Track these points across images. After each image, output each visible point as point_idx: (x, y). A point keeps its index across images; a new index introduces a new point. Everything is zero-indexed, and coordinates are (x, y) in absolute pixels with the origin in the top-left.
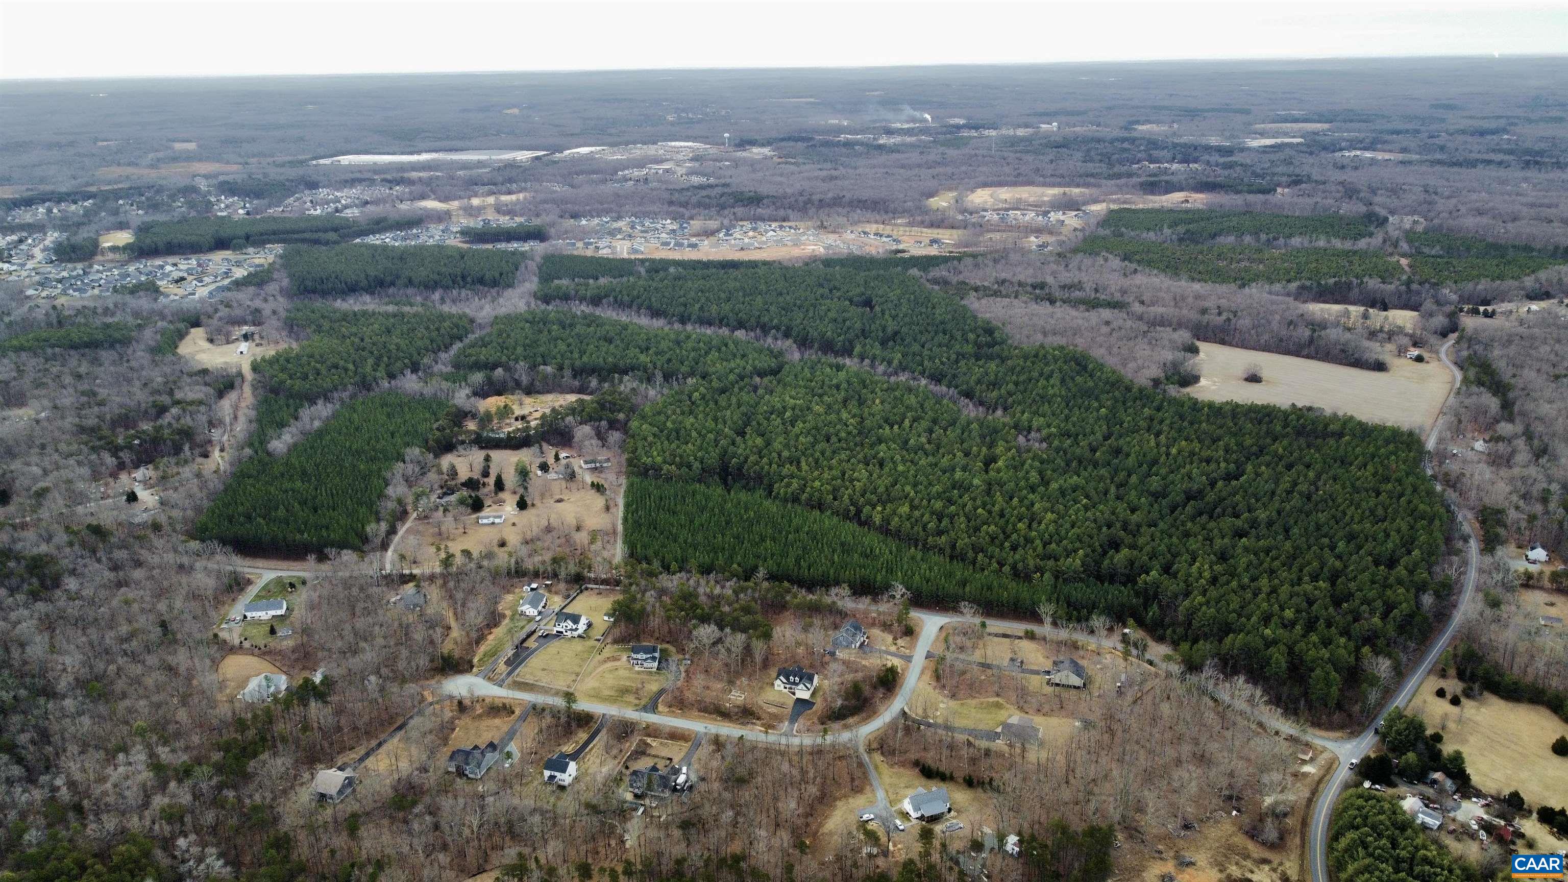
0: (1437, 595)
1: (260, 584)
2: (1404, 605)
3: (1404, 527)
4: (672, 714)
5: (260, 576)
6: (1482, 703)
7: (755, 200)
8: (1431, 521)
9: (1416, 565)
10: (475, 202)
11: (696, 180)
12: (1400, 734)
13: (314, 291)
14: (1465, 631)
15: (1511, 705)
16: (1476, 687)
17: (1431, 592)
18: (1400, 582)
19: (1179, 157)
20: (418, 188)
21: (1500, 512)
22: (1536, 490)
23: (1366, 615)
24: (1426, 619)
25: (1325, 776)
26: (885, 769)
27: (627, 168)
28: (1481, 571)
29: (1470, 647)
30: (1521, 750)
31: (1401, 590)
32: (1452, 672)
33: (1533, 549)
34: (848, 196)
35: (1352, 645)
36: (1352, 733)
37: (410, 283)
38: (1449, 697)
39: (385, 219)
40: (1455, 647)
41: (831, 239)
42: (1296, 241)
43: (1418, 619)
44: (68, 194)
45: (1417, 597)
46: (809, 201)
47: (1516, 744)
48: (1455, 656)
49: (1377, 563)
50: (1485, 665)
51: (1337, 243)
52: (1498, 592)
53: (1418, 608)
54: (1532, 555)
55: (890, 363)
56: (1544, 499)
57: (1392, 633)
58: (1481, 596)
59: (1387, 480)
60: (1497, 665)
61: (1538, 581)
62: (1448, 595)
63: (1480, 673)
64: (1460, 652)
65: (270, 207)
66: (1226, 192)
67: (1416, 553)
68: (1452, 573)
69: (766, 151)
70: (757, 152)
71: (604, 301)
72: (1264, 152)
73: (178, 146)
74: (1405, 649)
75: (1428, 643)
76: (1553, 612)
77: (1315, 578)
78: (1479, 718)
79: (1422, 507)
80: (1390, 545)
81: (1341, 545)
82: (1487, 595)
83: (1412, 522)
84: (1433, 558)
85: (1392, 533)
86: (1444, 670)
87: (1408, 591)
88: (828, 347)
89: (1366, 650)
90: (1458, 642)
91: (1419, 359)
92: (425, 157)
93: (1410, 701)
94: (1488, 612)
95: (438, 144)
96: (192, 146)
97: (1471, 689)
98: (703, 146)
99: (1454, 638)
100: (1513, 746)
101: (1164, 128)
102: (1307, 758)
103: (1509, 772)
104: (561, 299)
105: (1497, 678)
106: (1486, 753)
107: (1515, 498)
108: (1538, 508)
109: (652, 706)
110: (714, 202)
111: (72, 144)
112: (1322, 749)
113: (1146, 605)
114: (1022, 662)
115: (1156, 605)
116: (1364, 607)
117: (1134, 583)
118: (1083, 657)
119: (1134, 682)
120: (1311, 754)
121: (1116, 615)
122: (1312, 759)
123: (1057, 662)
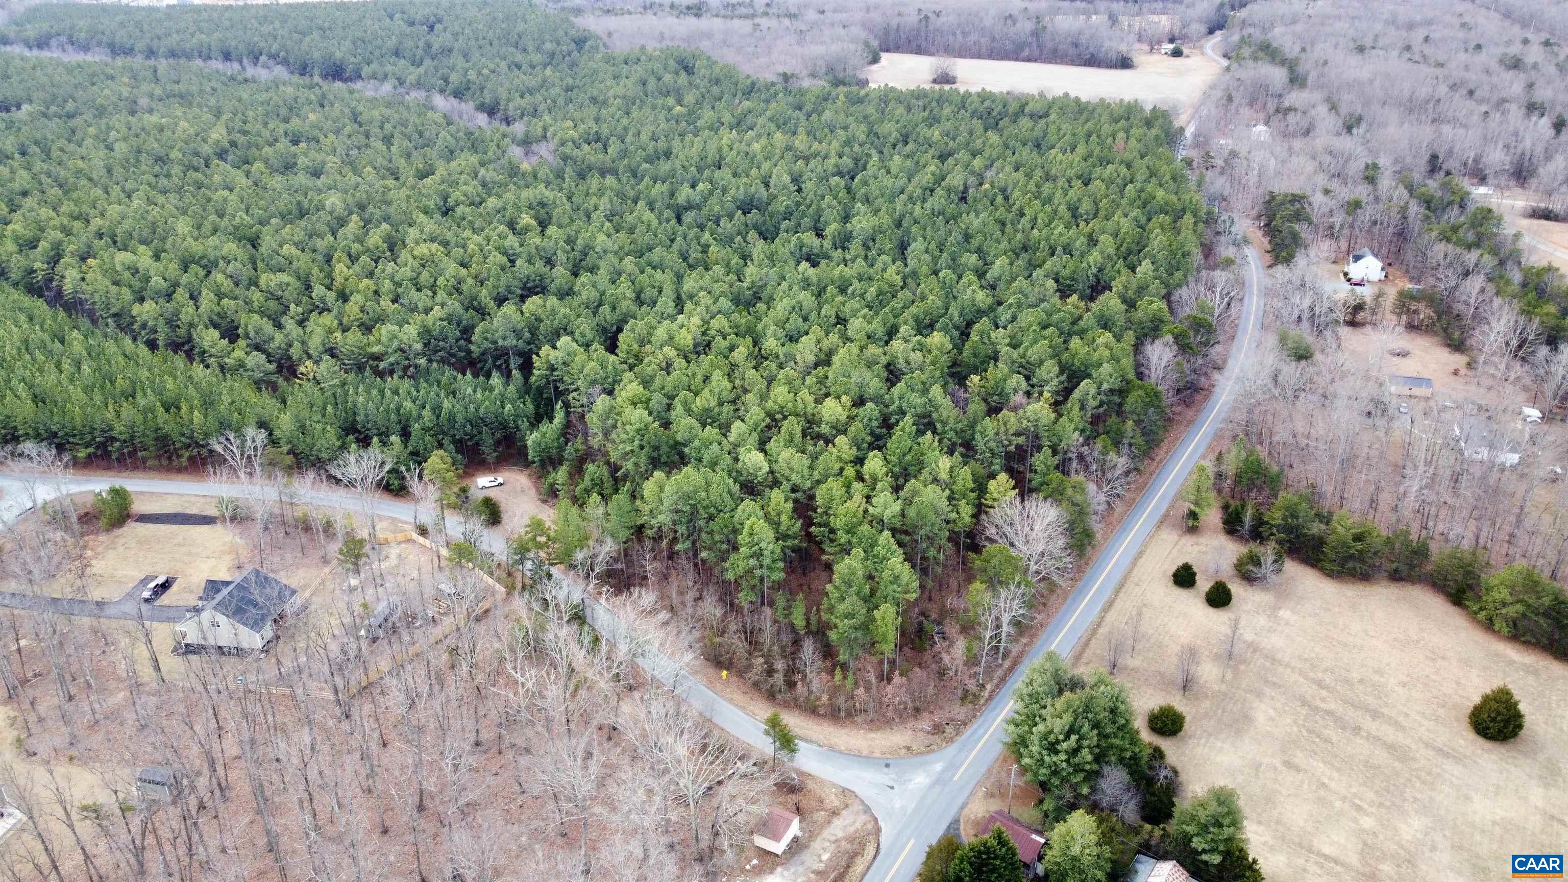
0: (1183, 345)
2: (1106, 368)
3: (1126, 225)
6: (1283, 594)
8: (1178, 216)
9: (1142, 289)
12: (1052, 748)
14: (1241, 416)
16: (1268, 552)
17: (1169, 338)
18: (1105, 324)
21: (1297, 199)
22: (1356, 167)
23: (1019, 398)
24: (1154, 396)
28: (1268, 293)
29: (1251, 453)
30: (1390, 734)
31: (1106, 337)
32: (1212, 516)
33: (1357, 258)
35: (965, 476)
36: (938, 729)
38: (1204, 584)
40: (1219, 458)
43: (1133, 400)
45: (1138, 348)
47: (1375, 715)
48: (1220, 476)
49: (1064, 292)
50: (1285, 497)
52: (1305, 334)
53: (1140, 376)
54: (1356, 270)
55: (401, 81)
56: (1370, 176)
57: (1073, 438)
58: (1272, 340)
59: (1104, 161)
60: (1313, 495)
61: (1374, 313)
62: (1206, 344)
63: (1276, 516)
64: (1230, 467)
67: (1145, 268)
68: (1216, 303)
74: (1102, 475)
75: (1161, 453)
76: (1409, 367)
77: (925, 327)
78: (1275, 642)
79: (1160, 194)
80: (1095, 257)
81: (1000, 265)
82: (1283, 339)
83: (1143, 220)
84: (1178, 275)
85: (1102, 238)
86: (1193, 515)
87: (1118, 338)
88: (336, 72)
89: (1001, 484)
90: (1225, 445)
91: (1177, 53)
93: (1110, 605)
94: (1291, 371)
97: (1255, 560)
99: (1218, 436)
100: (1369, 725)
102: (778, 847)
103: (1367, 822)
105: (1316, 528)
106: (1299, 758)
107: (1321, 180)
108: (1362, 192)
112: (832, 800)
113: (542, 414)
114: (165, 586)
115: (559, 416)
116: (1017, 380)
117: (527, 367)
118: (325, 561)
119: (410, 619)
120: (794, 828)
121: (460, 446)
122: (796, 847)
123: (213, 587)
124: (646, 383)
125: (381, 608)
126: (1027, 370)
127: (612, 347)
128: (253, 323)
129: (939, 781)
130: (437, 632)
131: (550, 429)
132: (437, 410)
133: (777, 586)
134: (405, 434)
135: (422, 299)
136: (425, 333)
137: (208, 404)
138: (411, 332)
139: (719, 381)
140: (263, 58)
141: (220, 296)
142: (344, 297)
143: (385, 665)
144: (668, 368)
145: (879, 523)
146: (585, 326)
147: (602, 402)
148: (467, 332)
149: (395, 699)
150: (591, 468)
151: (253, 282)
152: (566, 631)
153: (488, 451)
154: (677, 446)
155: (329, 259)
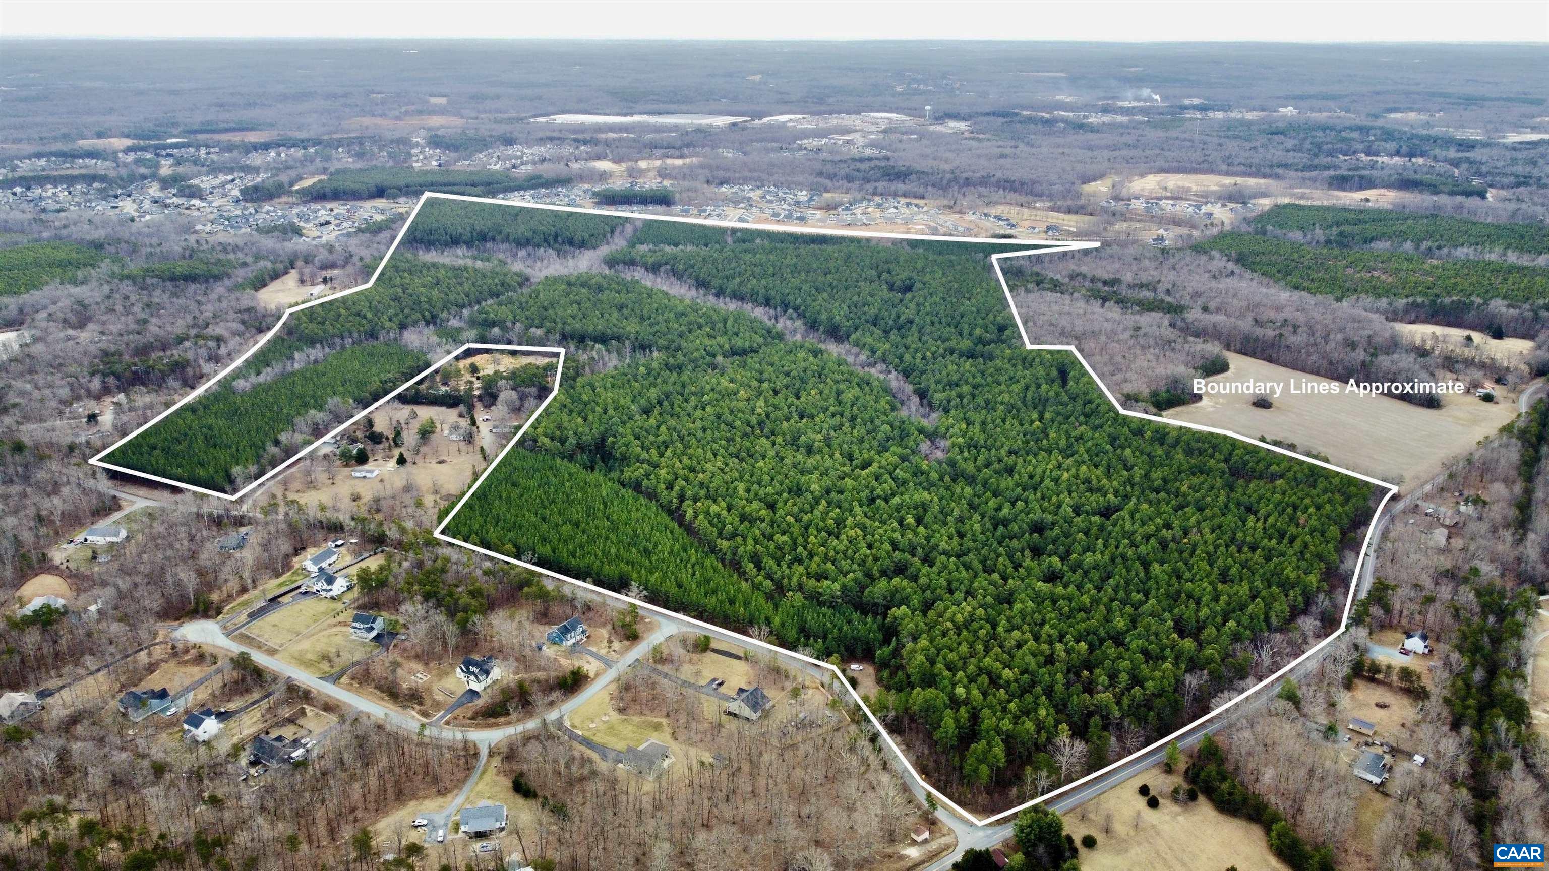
1: (127, 510)
4: (349, 688)
5: (133, 503)
6: (1189, 809)
7: (902, 175)
10: (643, 164)
11: (869, 152)
13: (421, 242)
15: (1221, 818)
19: (1404, 149)
20: (599, 149)
25: (923, 862)
26: (491, 774)
27: (807, 137)
32: (1183, 767)
33: (1409, 637)
34: (999, 175)
37: (507, 239)
38: (1151, 795)
39: (540, 177)
41: (949, 220)
42: (1462, 252)
44: (302, 141)
46: (955, 179)
51: (1512, 257)
54: (1413, 644)
55: (873, 352)
56: (1466, 579)
61: (1387, 676)
65: (459, 160)
66: (1421, 192)
69: (962, 126)
70: (953, 125)
71: (662, 269)
72: (1515, 149)
73: (434, 100)
78: (1166, 828)
86: (1167, 764)
89: (1063, 728)
91: (1488, 398)
92: (637, 118)
95: (655, 107)
96: (443, 101)
97: (1177, 791)
98: (904, 118)
101: (1424, 117)
102: (919, 839)
104: (625, 263)
108: (1444, 590)
109: (335, 679)
110: (861, 175)
111: (346, 95)
112: (945, 831)
113: (887, 641)
114: (720, 684)
115: (894, 643)
116: (1104, 679)
117: (885, 616)
118: (783, 689)
119: (811, 723)
120: (926, 835)
121: (847, 648)
122: (926, 841)
123: (741, 690)
124: (931, 641)
125: (801, 716)
126: (1113, 677)
127: (925, 614)
128: (770, 563)
129: (988, 836)
130: (820, 731)
131: (887, 650)
132: (840, 630)
133: (952, 747)
134: (825, 638)
135: (845, 564)
136: (844, 588)
137: (746, 604)
138: (836, 586)
139: (964, 648)
140: (790, 311)
141: (756, 542)
142: (811, 556)
143: (800, 739)
144: (944, 634)
145: (998, 732)
146: (915, 601)
147: (910, 645)
148: (862, 588)
149: (801, 752)
150: (900, 673)
151: (771, 538)
152: (866, 743)
153: (859, 652)
154: (934, 676)
155: (806, 528)
